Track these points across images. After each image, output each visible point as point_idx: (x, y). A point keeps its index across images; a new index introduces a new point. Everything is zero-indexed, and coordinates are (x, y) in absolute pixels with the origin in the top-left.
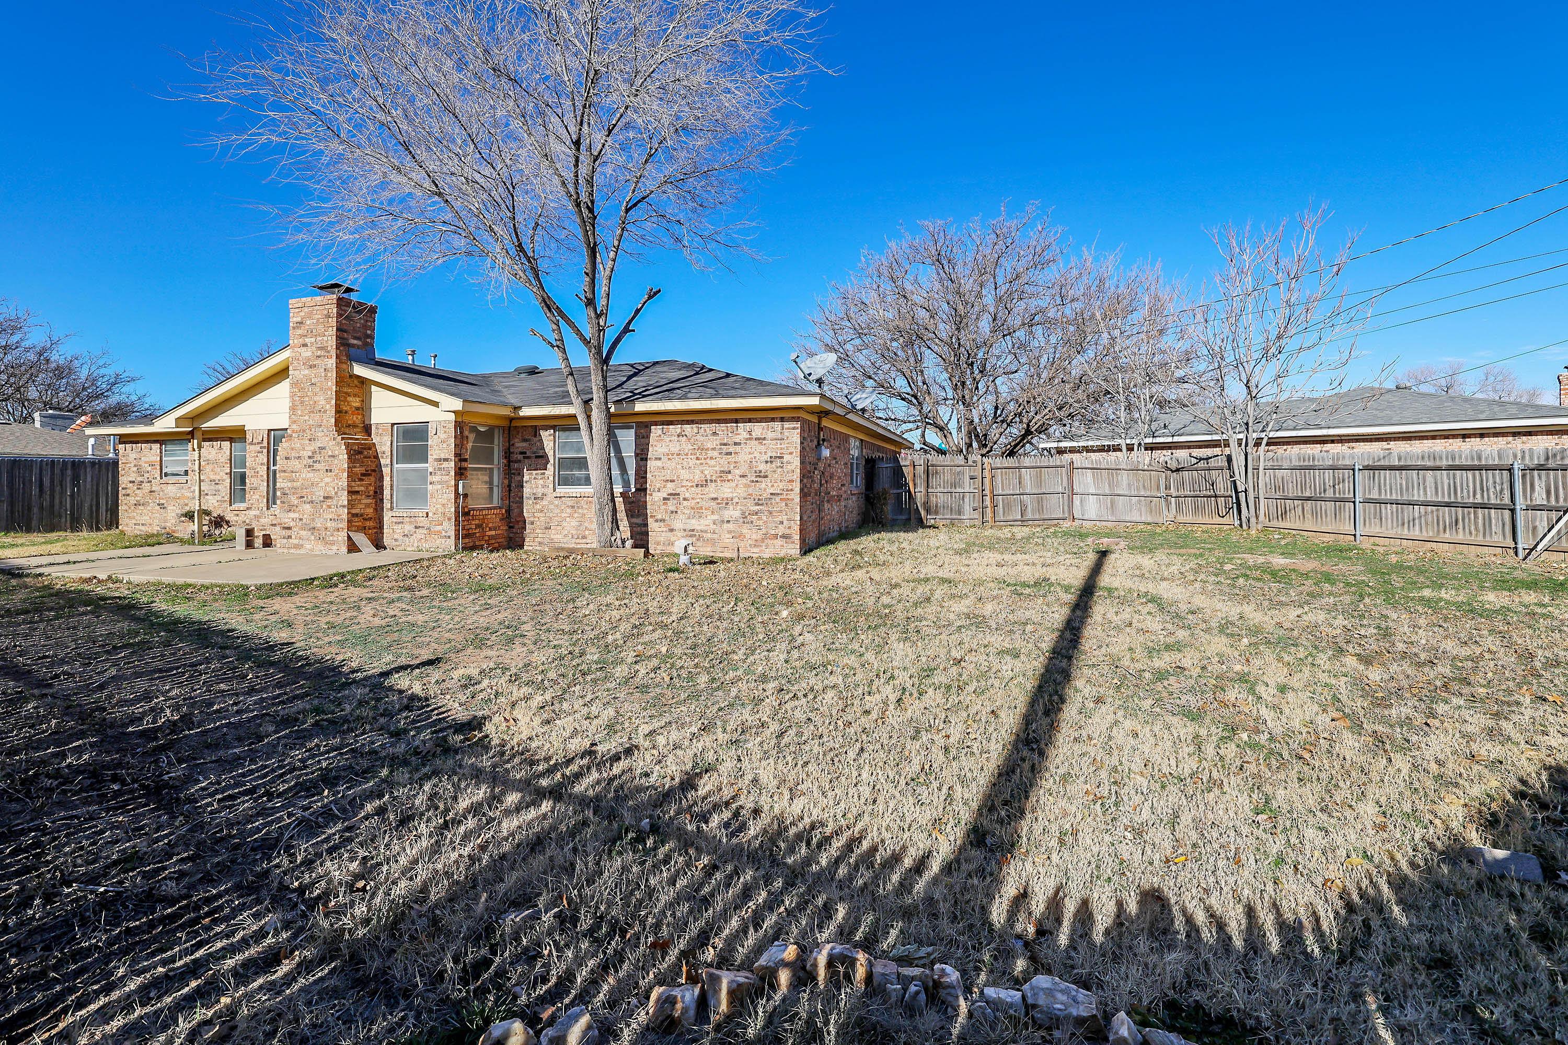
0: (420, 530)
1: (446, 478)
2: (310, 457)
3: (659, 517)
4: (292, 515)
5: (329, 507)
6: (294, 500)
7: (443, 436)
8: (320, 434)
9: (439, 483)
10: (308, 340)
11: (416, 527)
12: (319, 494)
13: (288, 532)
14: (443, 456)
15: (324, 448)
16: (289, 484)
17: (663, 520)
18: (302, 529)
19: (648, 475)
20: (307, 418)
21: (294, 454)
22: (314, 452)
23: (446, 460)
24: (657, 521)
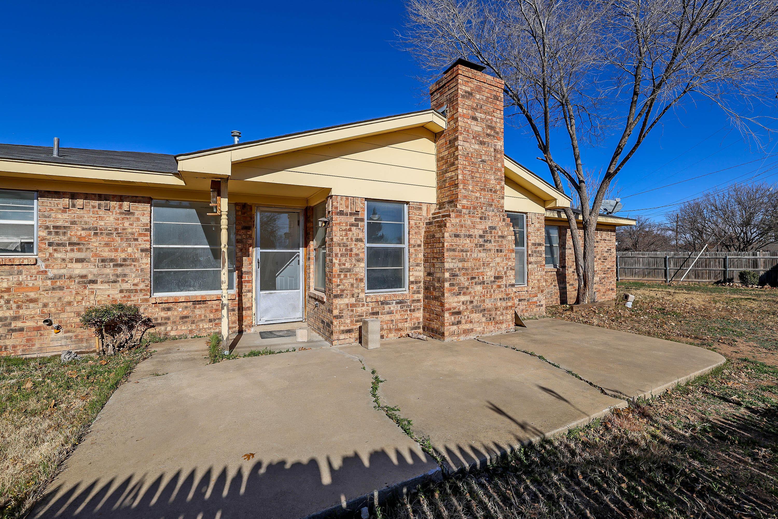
0: (523, 303)
1: (539, 259)
2: (481, 236)
3: (571, 283)
4: (463, 298)
5: (499, 287)
6: (463, 280)
7: (537, 225)
8: (491, 214)
9: (536, 263)
10: (478, 115)
11: (520, 300)
12: (489, 274)
13: (457, 318)
14: (537, 241)
15: (494, 228)
16: (460, 265)
17: (572, 285)
18: (472, 312)
19: (567, 258)
20: (478, 195)
21: (463, 232)
22: (485, 232)
23: (540, 245)
24: (570, 285)
